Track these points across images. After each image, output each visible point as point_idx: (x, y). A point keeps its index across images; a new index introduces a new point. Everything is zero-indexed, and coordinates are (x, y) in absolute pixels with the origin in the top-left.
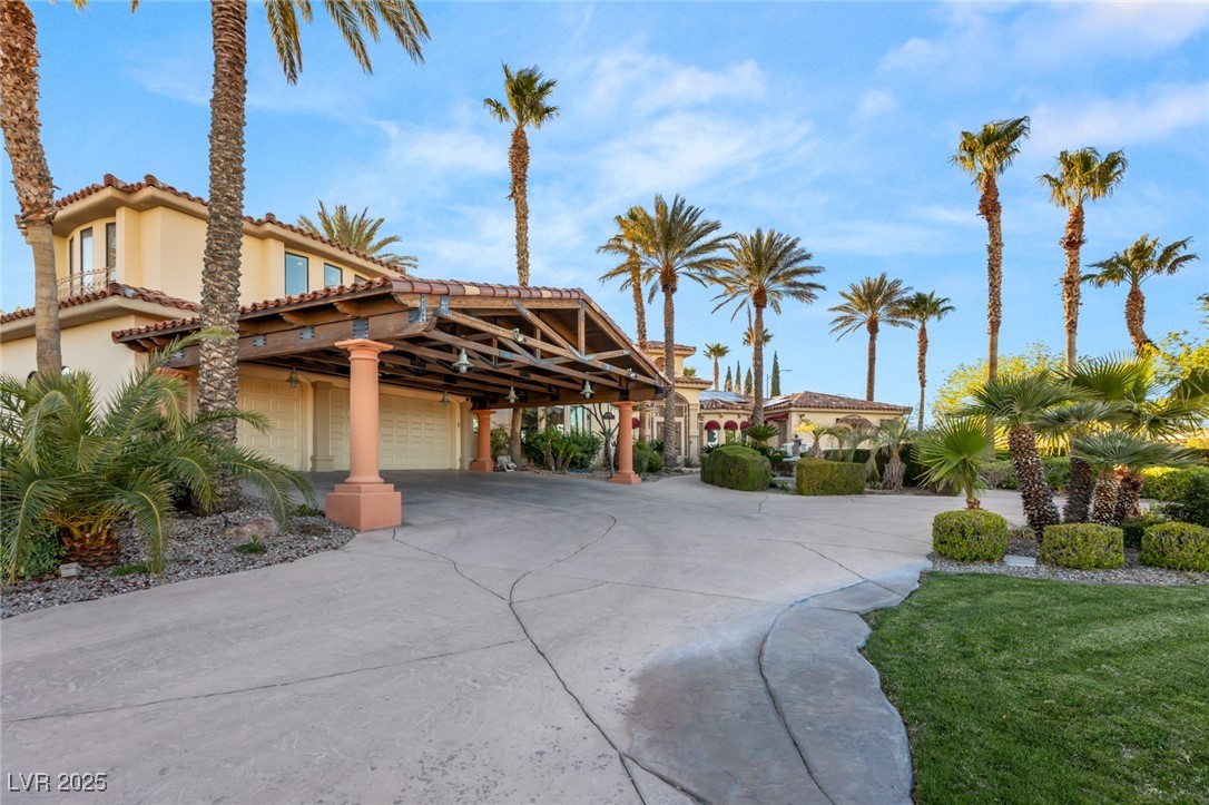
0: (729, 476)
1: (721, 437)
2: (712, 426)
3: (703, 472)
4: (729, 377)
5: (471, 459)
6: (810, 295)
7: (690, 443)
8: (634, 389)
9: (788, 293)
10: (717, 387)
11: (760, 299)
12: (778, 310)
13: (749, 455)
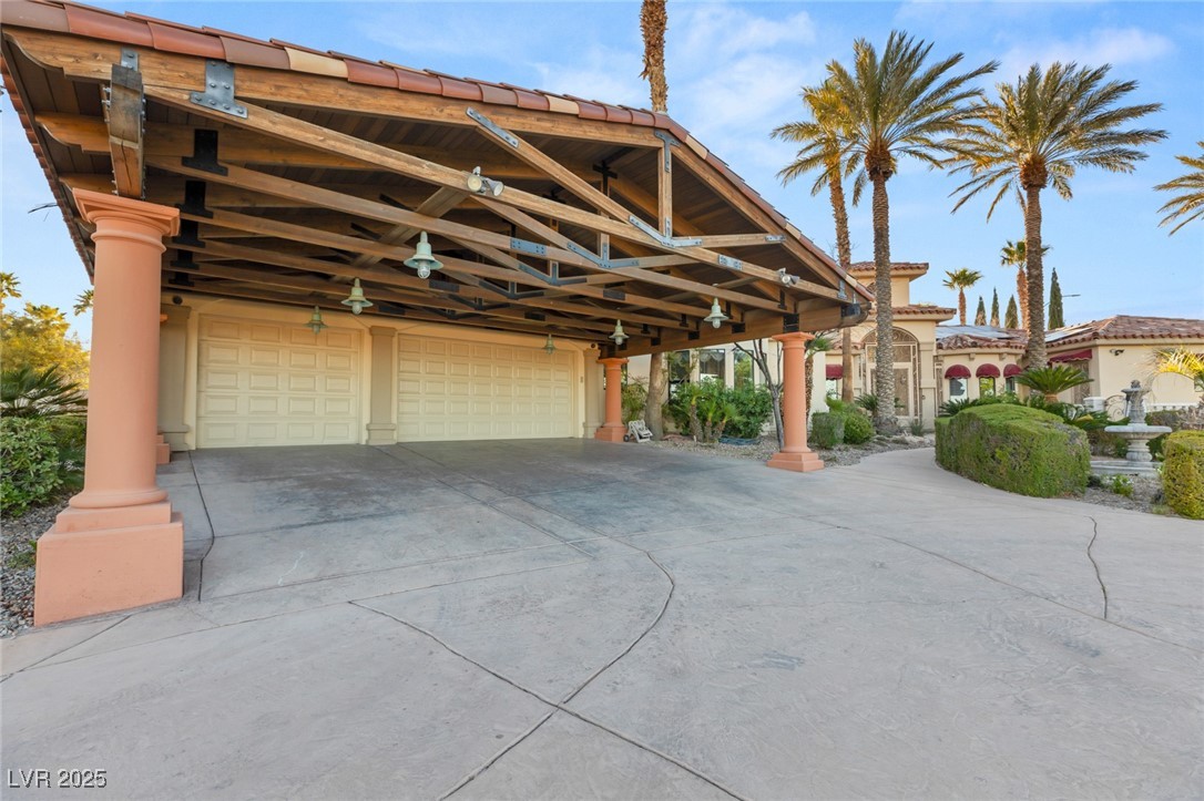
0: (992, 463)
1: (971, 389)
2: (956, 373)
3: (939, 447)
4: (981, 308)
5: (598, 424)
6: (1130, 155)
7: (922, 397)
8: (807, 311)
9: (1083, 160)
10: (963, 320)
11: (1034, 177)
12: (1067, 192)
13: (1033, 422)
